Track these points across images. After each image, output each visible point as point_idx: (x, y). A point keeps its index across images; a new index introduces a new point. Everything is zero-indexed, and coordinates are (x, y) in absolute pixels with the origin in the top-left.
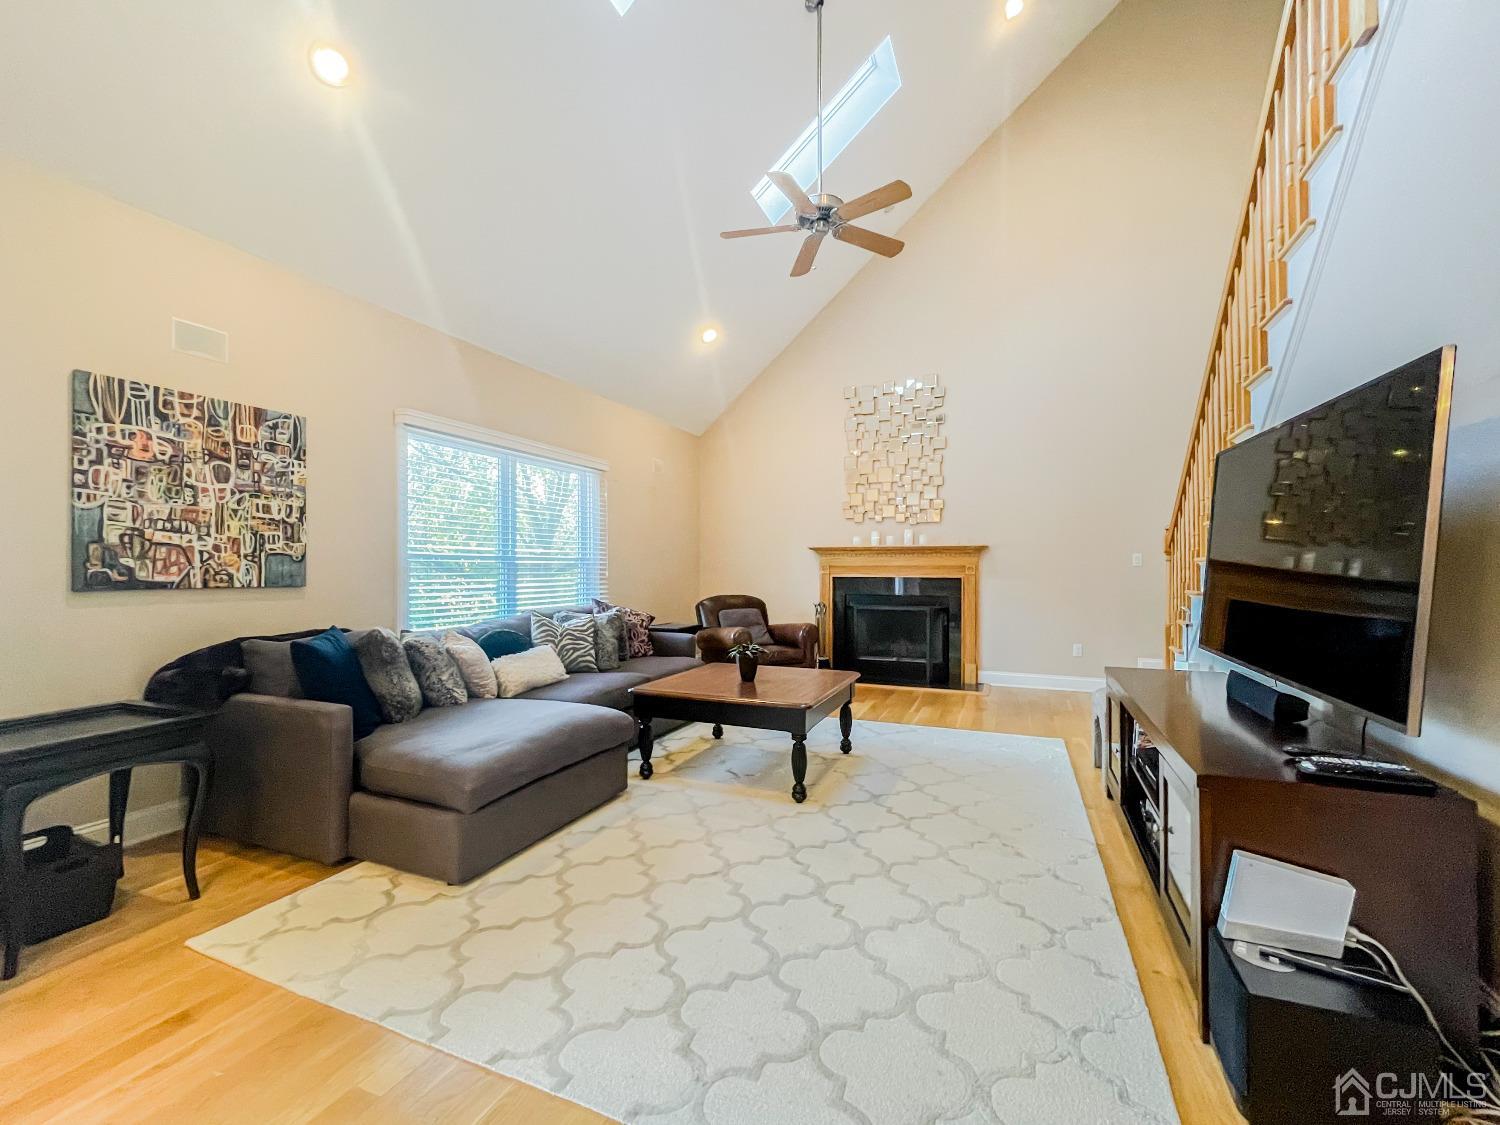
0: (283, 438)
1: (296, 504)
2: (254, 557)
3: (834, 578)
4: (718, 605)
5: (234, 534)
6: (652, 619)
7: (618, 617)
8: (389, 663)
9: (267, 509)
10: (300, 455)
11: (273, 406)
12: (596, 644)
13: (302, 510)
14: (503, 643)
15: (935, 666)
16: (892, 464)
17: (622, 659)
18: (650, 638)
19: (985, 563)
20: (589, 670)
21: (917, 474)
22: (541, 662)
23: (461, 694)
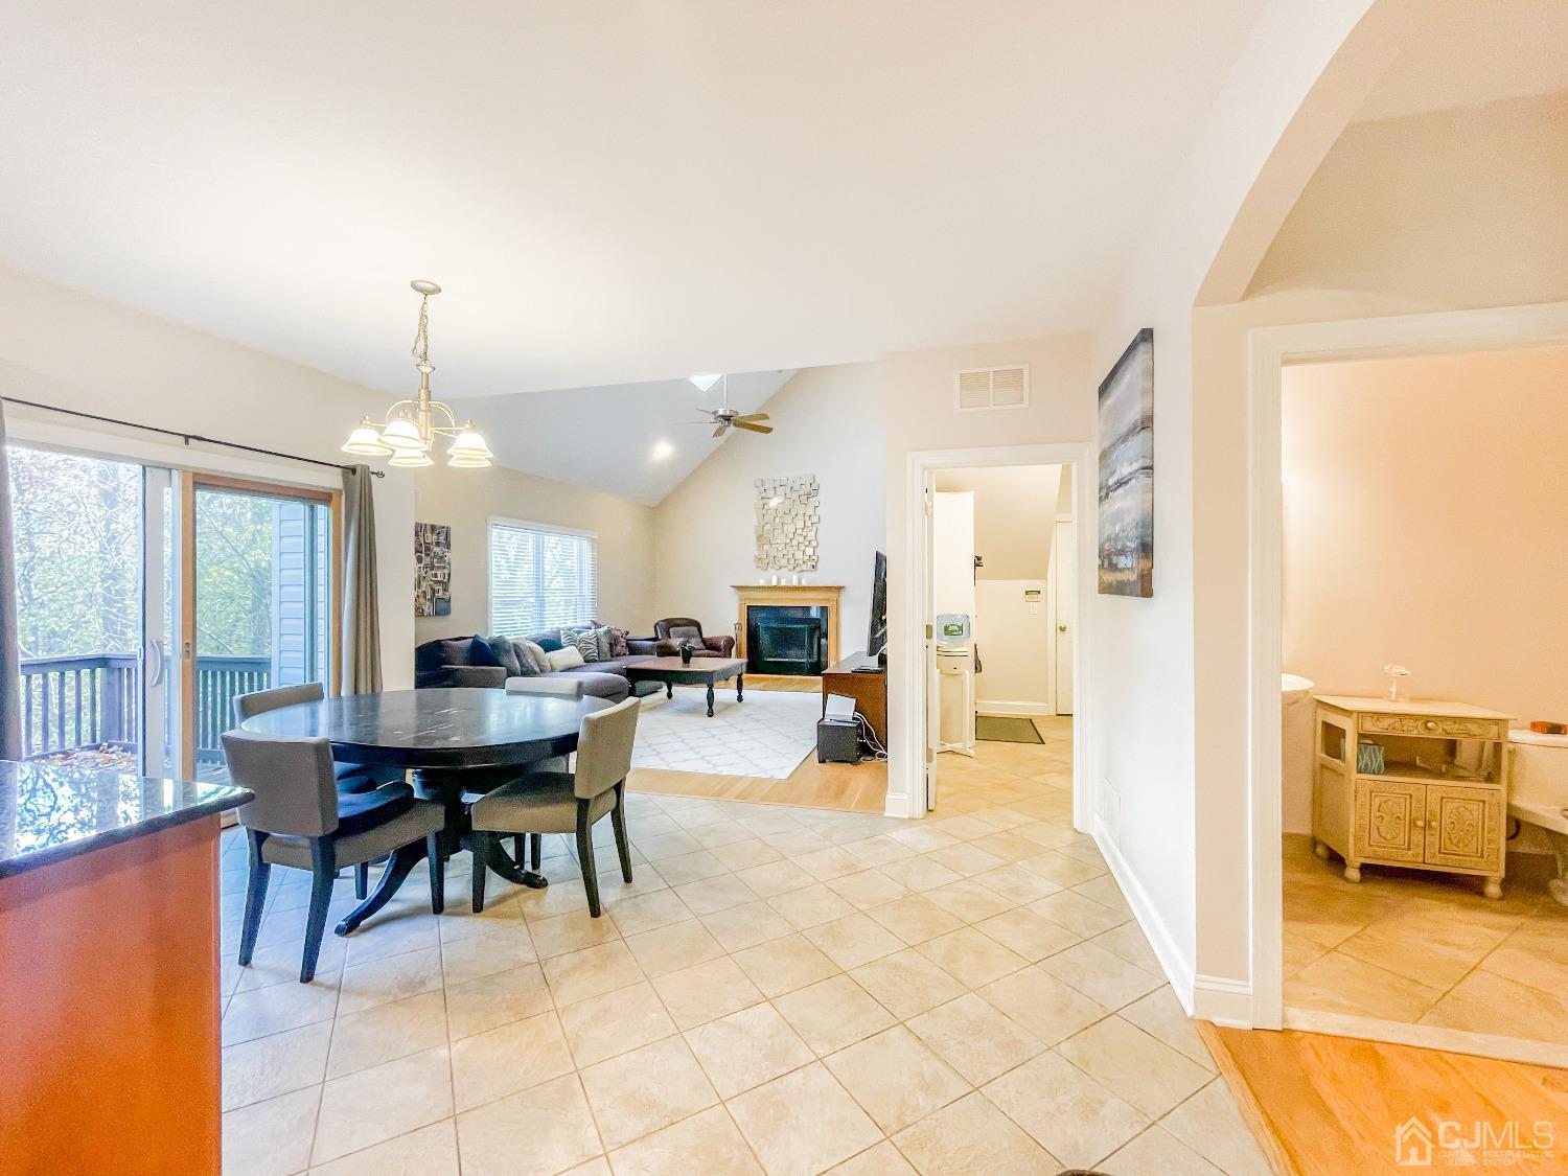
0: (442, 539)
1: (447, 572)
2: (431, 600)
3: (748, 607)
4: (670, 624)
5: (424, 589)
6: (628, 633)
7: (609, 631)
8: (508, 652)
9: (436, 575)
10: (448, 545)
11: (438, 522)
12: (598, 646)
13: (449, 575)
14: (550, 645)
15: (811, 664)
16: (786, 531)
17: (612, 656)
18: (627, 644)
19: (844, 597)
20: (596, 661)
21: (801, 539)
22: (569, 655)
23: (537, 669)
